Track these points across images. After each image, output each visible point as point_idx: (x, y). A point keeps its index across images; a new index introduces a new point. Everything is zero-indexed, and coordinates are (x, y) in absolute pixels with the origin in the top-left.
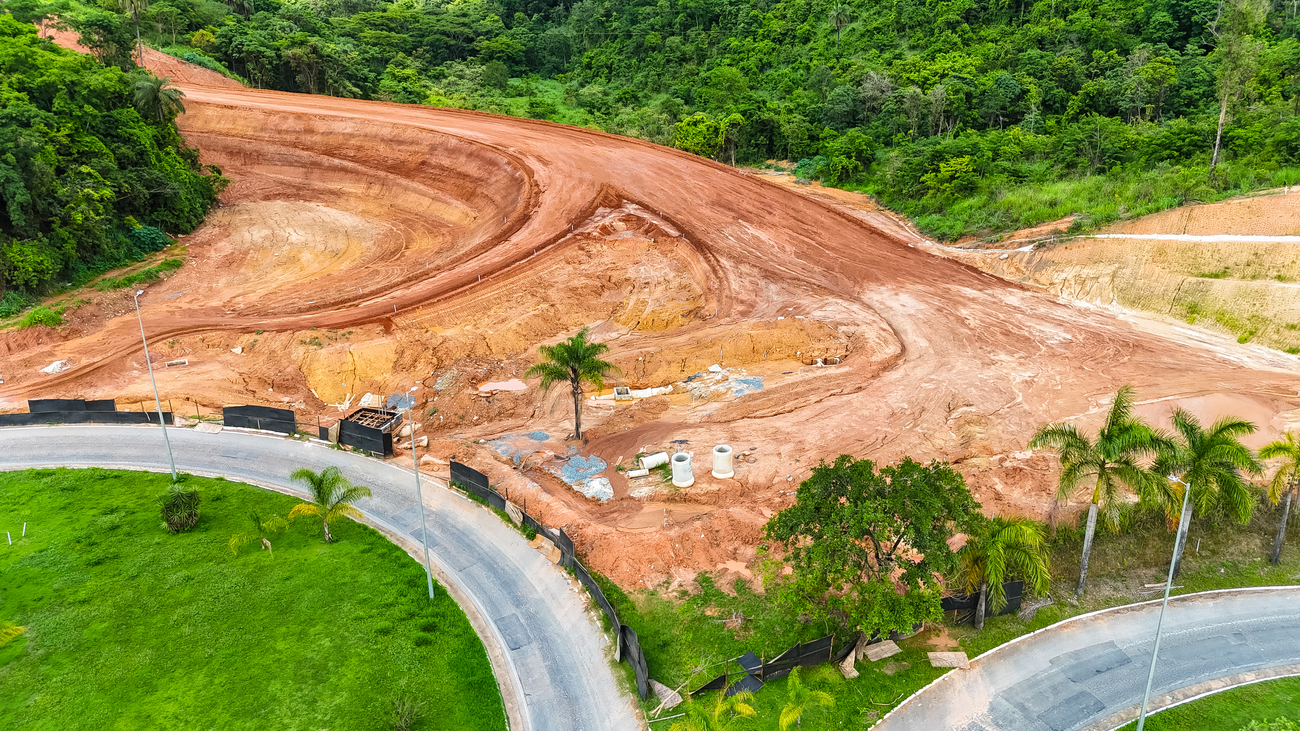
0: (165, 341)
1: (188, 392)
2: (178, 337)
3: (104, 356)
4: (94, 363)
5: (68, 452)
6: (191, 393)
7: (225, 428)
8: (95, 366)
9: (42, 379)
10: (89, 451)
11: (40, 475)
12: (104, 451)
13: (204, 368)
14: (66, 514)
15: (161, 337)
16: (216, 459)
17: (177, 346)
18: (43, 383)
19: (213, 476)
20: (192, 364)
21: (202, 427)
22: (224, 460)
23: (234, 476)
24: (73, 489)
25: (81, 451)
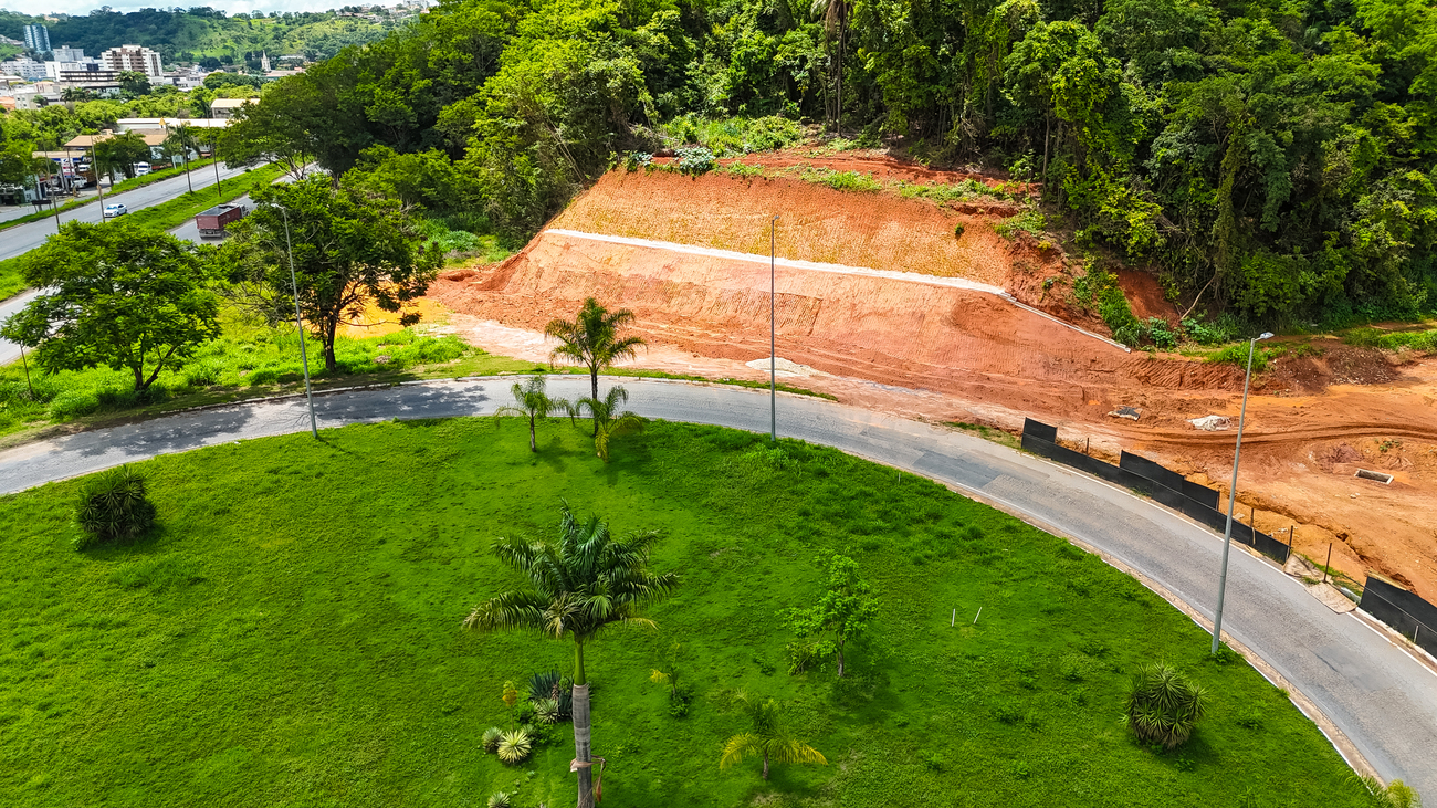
0: (1379, 438)
1: (1352, 526)
2: (1403, 439)
3: (1281, 430)
4: (1261, 434)
5: (1125, 538)
6: (1355, 528)
7: (1359, 610)
8: (1258, 439)
9: (1183, 432)
10: (1147, 549)
11: (1066, 551)
12: (1164, 559)
13: (1409, 499)
14: (1044, 622)
15: (1379, 430)
16: (1303, 654)
17: (1393, 452)
18: (1180, 436)
19: (1277, 681)
20: (1397, 486)
21: (1323, 591)
22: (1314, 663)
23: (1311, 701)
24: (1083, 592)
25: (1137, 545)
